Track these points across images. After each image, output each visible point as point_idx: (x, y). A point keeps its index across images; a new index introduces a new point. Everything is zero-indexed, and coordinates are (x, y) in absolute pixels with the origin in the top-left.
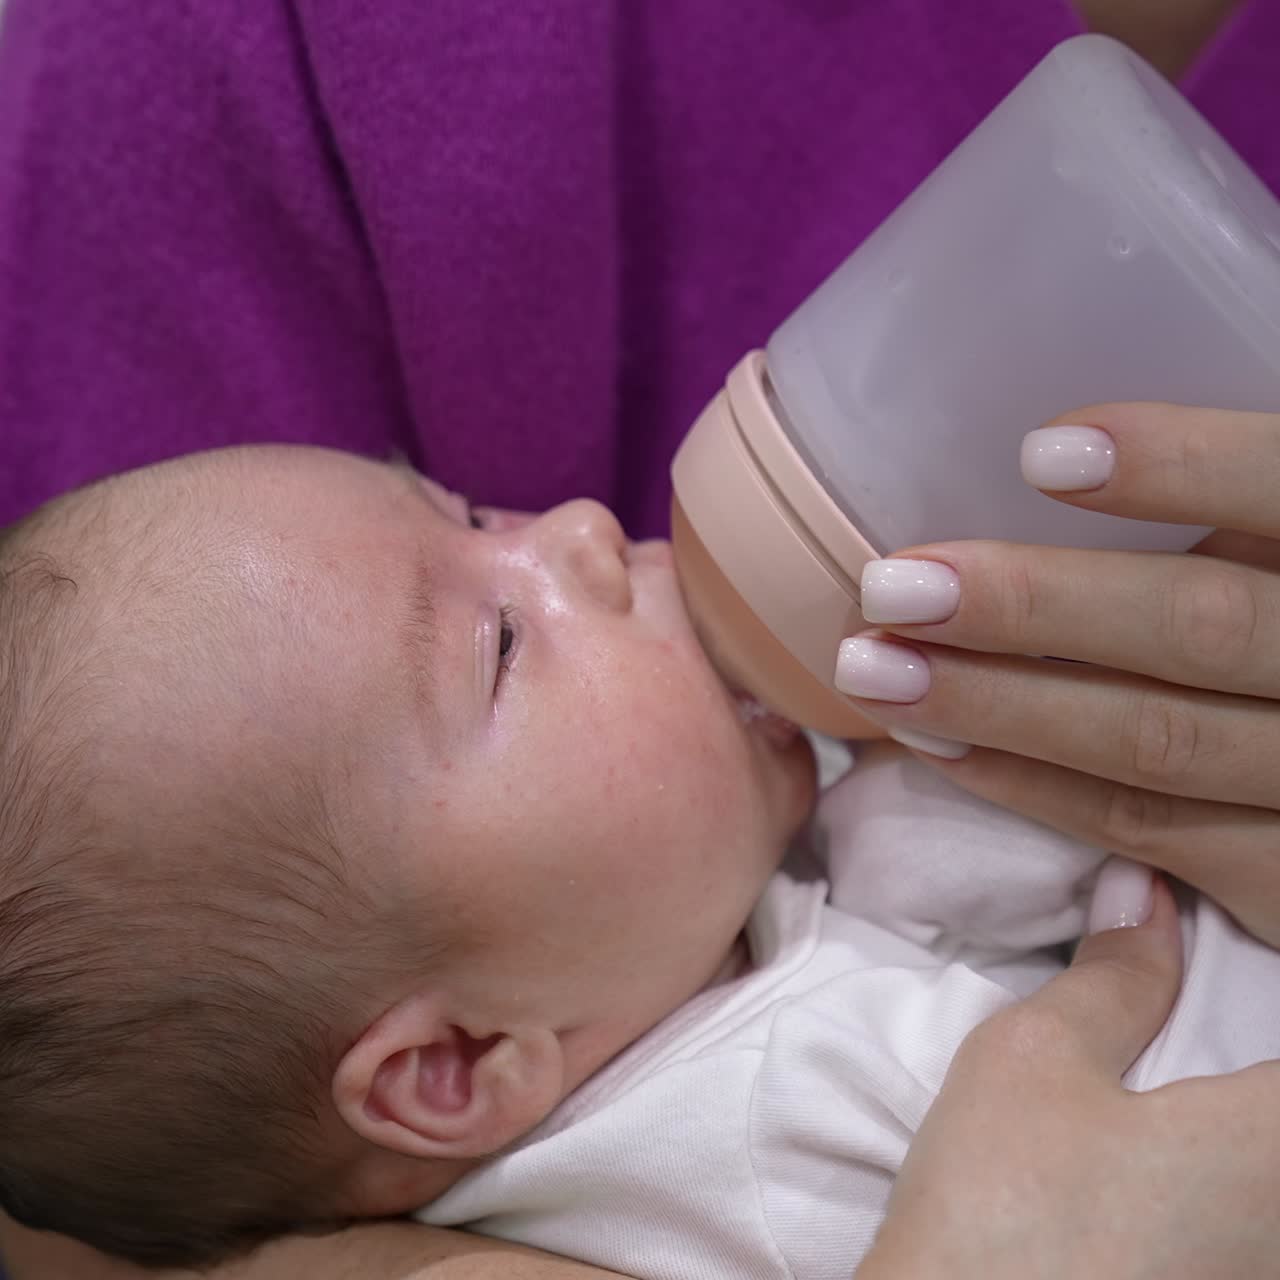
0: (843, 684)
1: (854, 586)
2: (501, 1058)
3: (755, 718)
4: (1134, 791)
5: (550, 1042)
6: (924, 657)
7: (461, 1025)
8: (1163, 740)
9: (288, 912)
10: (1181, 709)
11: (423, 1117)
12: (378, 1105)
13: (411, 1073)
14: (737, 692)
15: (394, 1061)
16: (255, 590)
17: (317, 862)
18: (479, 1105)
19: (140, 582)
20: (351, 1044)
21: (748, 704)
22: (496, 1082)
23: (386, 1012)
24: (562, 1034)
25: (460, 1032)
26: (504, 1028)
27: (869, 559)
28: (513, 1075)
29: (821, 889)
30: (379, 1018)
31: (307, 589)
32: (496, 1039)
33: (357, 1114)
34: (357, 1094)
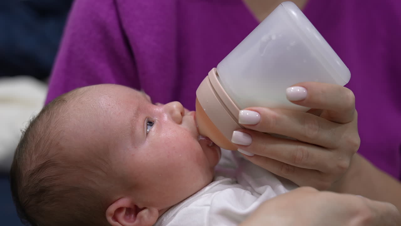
5: (156, 212)
7: (137, 205)
12: (115, 218)
15: (120, 210)
16: (102, 105)
17: (107, 163)
20: (111, 204)
22: (141, 217)
23: (120, 198)
24: (160, 211)
25: (136, 207)
28: (146, 217)
30: (118, 199)
31: (112, 107)
32: (144, 208)
33: (110, 219)
34: (111, 215)
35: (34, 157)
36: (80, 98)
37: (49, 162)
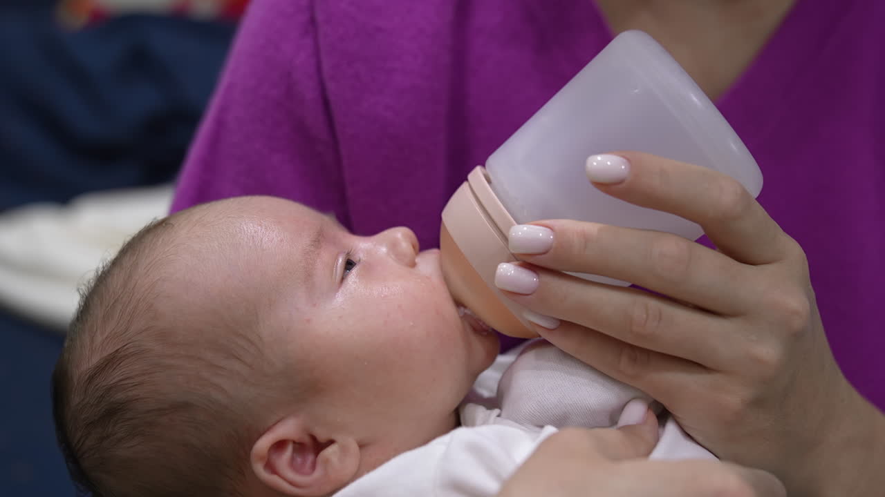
0: (498, 283)
1: (505, 238)
3: (465, 314)
4: (632, 347)
5: (354, 447)
6: (538, 274)
7: (315, 434)
8: (645, 316)
10: (653, 303)
11: (291, 475)
12: (270, 467)
13: (288, 454)
14: (459, 303)
15: (280, 445)
17: (252, 343)
18: (318, 473)
20: (260, 435)
21: (462, 309)
22: (327, 461)
23: (278, 421)
24: (362, 446)
25: (313, 438)
27: (513, 225)
28: (335, 459)
29: (497, 411)
30: (275, 424)
32: (330, 443)
33: (259, 469)
34: (261, 458)
35: (99, 339)
36: (200, 218)
37: (127, 348)
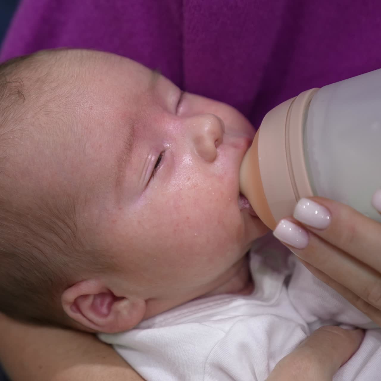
2: (122, 305)
7: (111, 290)
9: (55, 239)
12: (77, 306)
13: (89, 301)
19: (44, 107)
20: (69, 286)
23: (83, 280)
24: (149, 300)
25: (111, 292)
26: (126, 296)
30: (80, 282)
32: (122, 298)
33: (67, 309)
